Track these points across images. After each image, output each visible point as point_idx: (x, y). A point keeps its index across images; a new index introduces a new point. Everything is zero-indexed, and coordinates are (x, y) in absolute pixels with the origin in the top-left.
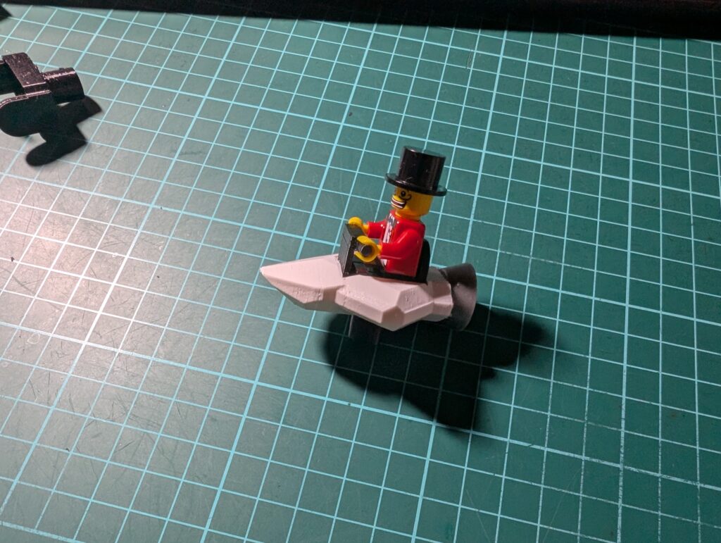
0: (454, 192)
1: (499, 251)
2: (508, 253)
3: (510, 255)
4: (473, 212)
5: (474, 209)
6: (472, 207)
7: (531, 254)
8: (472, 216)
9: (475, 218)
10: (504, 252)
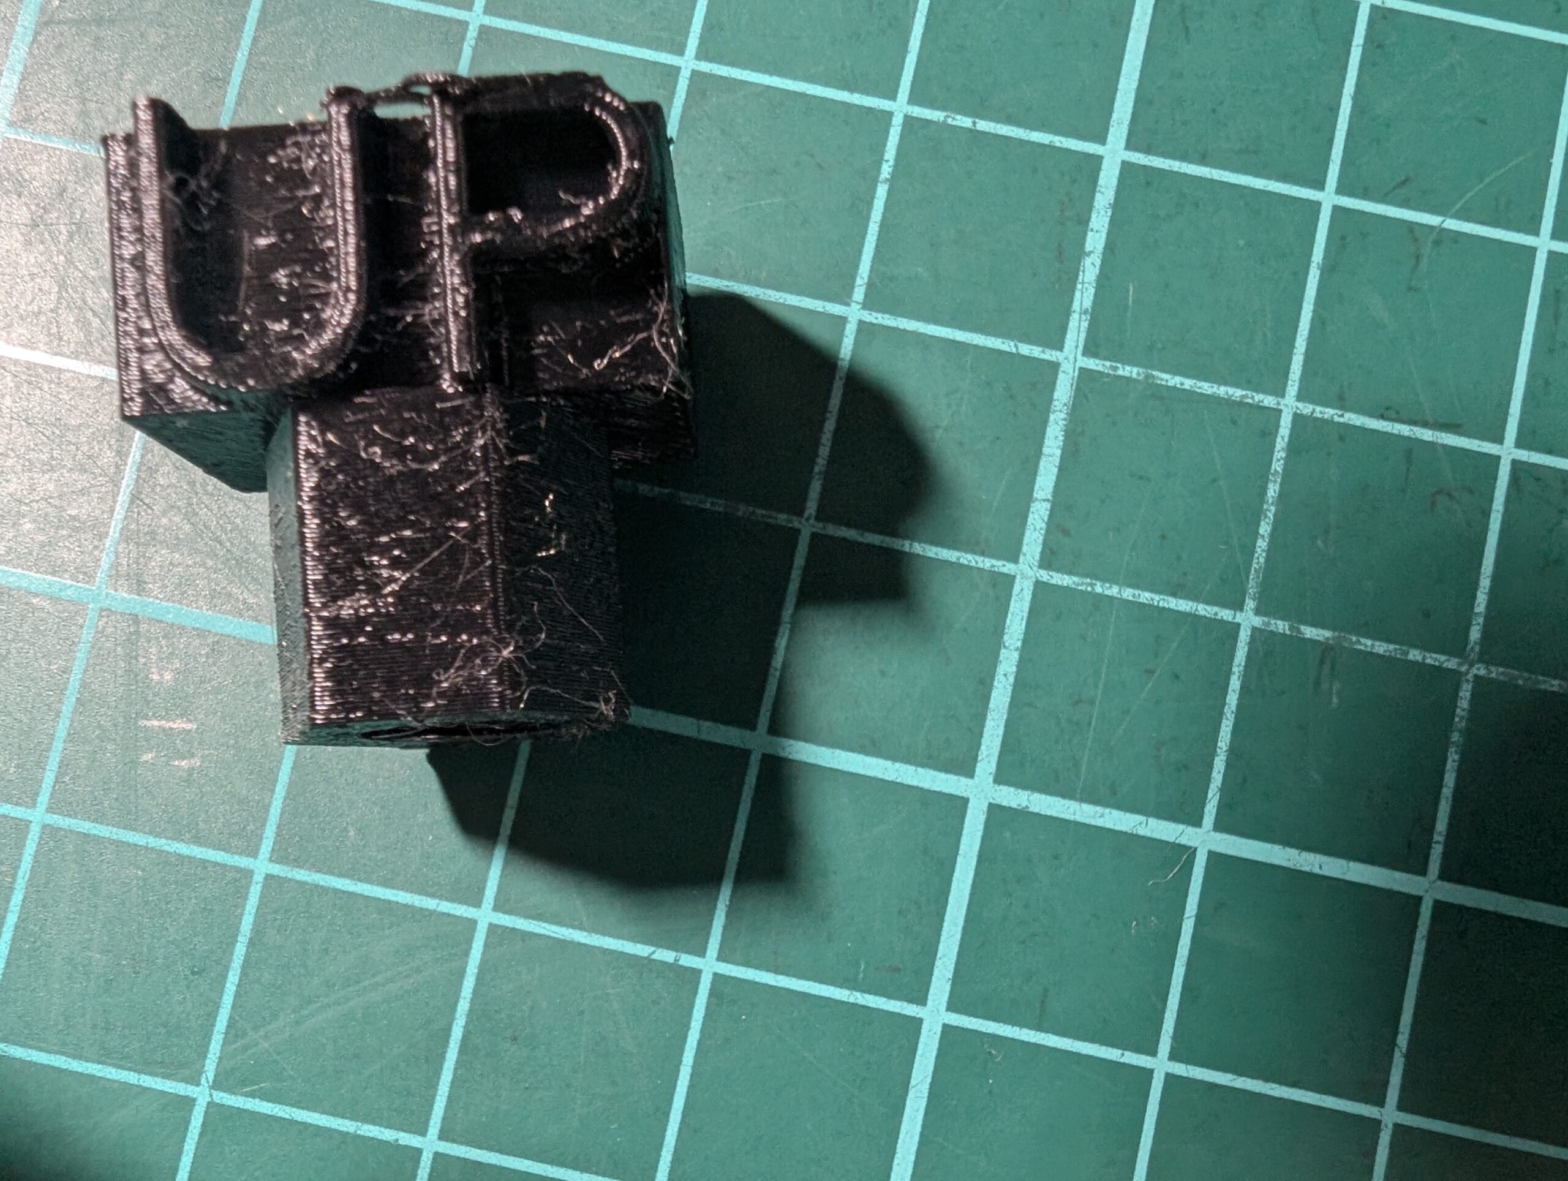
0: (965, 122)
1: (1248, 620)
2: (1310, 632)
3: (1325, 650)
4: (1084, 297)
5: (1090, 270)
6: (1081, 253)
7: (1475, 634)
8: (1077, 330)
9: (1091, 349)
10: (1281, 626)
